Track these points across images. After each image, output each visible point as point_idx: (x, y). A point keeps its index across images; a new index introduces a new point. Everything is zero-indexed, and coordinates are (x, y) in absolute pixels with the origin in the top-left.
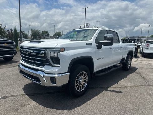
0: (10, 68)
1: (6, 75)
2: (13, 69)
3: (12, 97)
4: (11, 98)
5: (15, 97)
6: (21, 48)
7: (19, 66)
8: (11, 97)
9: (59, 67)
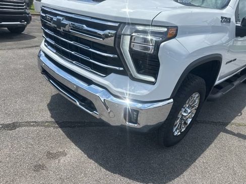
0: (19, 51)
1: (12, 66)
2: (26, 54)
3: (26, 128)
4: (23, 128)
5: (32, 128)
6: (44, 11)
7: (39, 57)
8: (25, 126)
9: (153, 83)
